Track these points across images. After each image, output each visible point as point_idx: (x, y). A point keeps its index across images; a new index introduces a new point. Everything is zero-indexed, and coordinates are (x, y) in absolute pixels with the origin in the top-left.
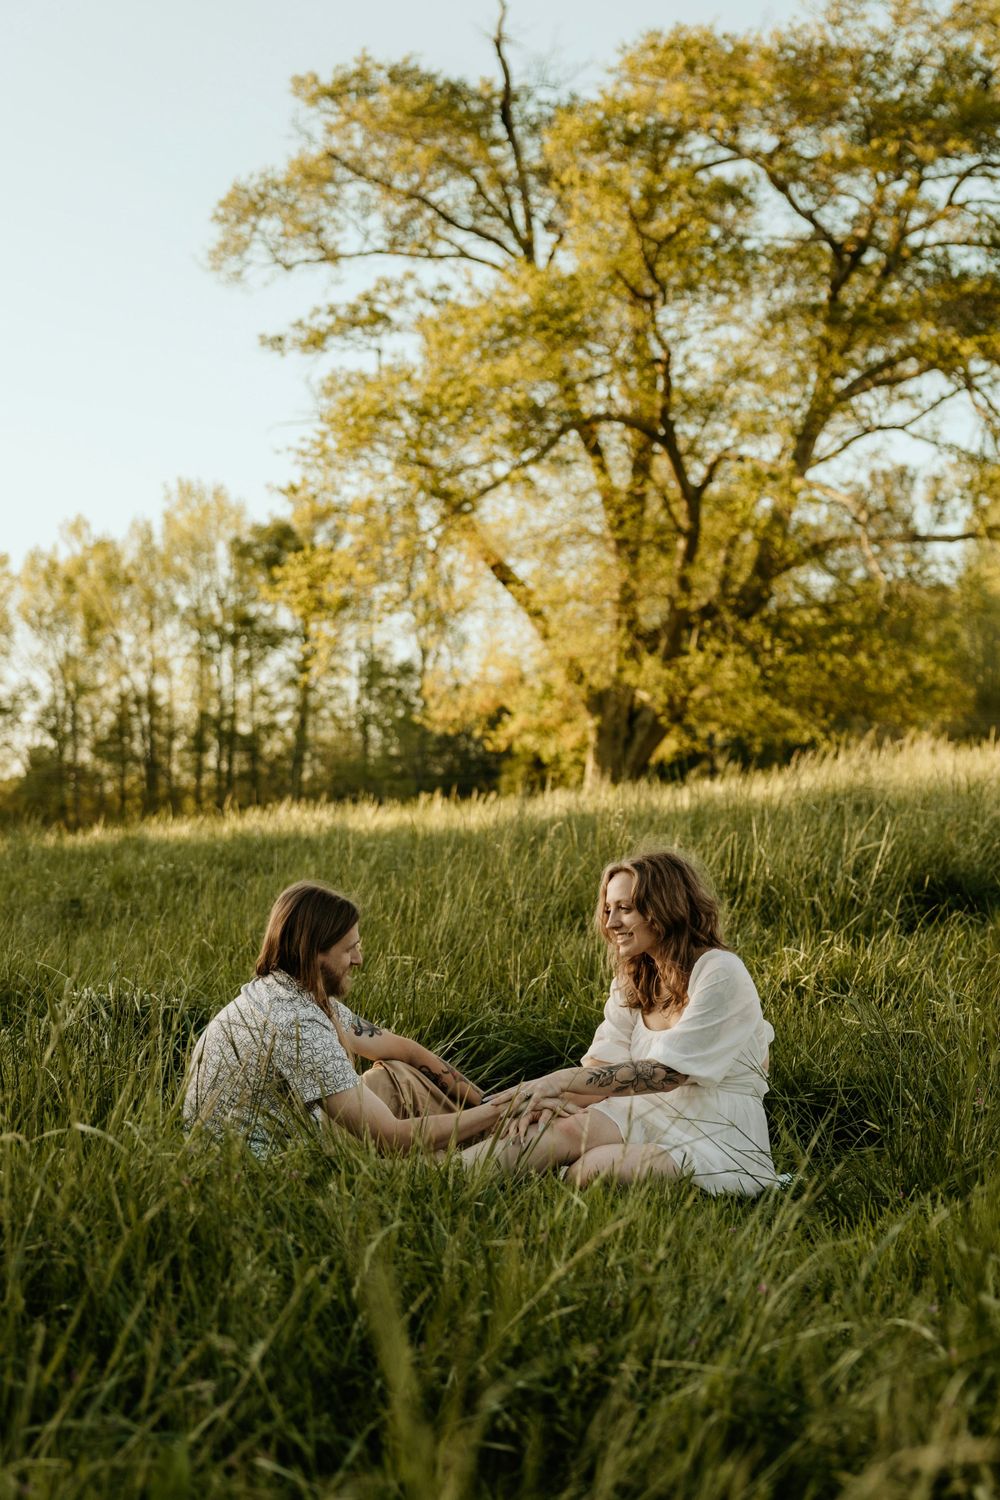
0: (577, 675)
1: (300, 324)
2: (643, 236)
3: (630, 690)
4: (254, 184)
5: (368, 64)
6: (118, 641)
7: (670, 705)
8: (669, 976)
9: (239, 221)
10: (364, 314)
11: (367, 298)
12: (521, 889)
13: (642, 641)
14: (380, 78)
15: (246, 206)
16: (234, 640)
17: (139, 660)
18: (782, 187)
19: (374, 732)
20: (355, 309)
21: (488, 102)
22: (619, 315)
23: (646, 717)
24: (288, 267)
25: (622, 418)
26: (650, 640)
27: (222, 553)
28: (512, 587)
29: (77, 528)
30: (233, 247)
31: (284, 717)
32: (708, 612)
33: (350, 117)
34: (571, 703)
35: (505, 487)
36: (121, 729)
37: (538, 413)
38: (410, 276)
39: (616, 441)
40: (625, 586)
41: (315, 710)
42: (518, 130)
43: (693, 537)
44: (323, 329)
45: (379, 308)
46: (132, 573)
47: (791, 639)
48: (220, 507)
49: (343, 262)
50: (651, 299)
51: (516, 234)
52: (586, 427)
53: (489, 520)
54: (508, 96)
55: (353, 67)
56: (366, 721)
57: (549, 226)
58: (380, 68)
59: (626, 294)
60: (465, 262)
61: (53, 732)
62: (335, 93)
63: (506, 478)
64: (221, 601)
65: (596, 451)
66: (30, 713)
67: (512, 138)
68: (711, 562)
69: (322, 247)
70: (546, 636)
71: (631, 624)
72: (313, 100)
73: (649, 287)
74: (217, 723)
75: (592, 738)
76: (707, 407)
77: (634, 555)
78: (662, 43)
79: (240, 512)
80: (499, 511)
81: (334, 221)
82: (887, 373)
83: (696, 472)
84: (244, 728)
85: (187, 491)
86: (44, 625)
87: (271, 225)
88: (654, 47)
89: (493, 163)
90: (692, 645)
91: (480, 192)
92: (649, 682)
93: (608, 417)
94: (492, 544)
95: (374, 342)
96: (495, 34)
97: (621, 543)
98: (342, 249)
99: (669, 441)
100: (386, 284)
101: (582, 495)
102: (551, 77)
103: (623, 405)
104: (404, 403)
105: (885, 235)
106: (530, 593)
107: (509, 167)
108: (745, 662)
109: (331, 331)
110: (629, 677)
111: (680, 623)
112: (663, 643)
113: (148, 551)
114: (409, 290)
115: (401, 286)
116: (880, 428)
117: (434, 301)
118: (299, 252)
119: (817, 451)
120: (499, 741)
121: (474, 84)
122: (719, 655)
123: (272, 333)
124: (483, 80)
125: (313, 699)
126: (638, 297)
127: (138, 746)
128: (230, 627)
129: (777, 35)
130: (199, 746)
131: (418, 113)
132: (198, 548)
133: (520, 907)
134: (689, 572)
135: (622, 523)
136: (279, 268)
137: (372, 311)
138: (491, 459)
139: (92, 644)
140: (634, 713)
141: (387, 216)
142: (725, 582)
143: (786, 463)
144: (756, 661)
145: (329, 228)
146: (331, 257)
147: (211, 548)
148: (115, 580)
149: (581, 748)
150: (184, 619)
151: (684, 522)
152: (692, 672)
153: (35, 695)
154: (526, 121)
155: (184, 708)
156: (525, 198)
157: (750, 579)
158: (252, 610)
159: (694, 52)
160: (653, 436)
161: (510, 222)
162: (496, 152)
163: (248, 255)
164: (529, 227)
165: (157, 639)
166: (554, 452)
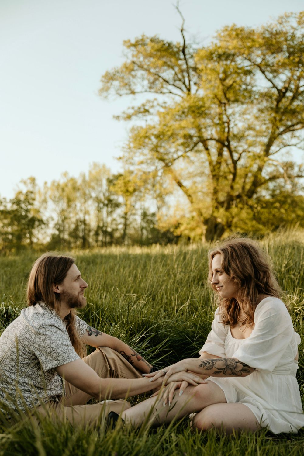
0: (201, 214)
1: (124, 113)
2: (223, 85)
3: (216, 218)
4: (111, 71)
5: (145, 37)
6: (76, 206)
7: (227, 222)
8: (245, 307)
9: (108, 82)
10: (142, 110)
11: (143, 105)
12: (179, 270)
13: (219, 204)
14: (148, 41)
15: (109, 78)
16: (107, 205)
17: (81, 210)
18: (263, 72)
19: (145, 232)
20: (139, 108)
21: (179, 48)
22: (215, 109)
23: (220, 226)
24: (121, 95)
25: (215, 140)
26: (221, 204)
27: (104, 182)
28: (182, 188)
29: (65, 174)
30: (105, 89)
31: (121, 227)
32: (239, 196)
33: (139, 52)
34: (198, 222)
35: (181, 159)
36: (76, 229)
37: (191, 137)
38: (156, 99)
39: (213, 146)
40: (215, 189)
41: (129, 225)
42: (187, 57)
43: (235, 175)
44: (130, 114)
45: (147, 108)
46: (80, 187)
47: (262, 205)
48: (104, 169)
49: (137, 94)
50: (225, 104)
51: (186, 86)
52: (204, 142)
53: (177, 169)
54: (184, 47)
55: (140, 38)
56: (142, 228)
57: (195, 84)
58: (148, 38)
59: (218, 102)
60: (171, 95)
61: (58, 230)
62: (135, 45)
63: (182, 156)
64: (104, 195)
65: (207, 149)
66: (52, 224)
67: (185, 59)
68: (239, 182)
69: (130, 89)
70: (192, 202)
71: (216, 199)
72: (129, 47)
73: (224, 101)
74: (102, 228)
75: (204, 232)
76: (240, 137)
77: (218, 179)
78: (229, 29)
79: (109, 171)
80: (180, 166)
81: (134, 83)
82: (292, 128)
83: (236, 156)
84: (109, 230)
85: (95, 165)
86: (56, 201)
87: (116, 83)
88: (227, 30)
89: (179, 66)
90: (234, 206)
91: (176, 74)
92: (221, 216)
93: (211, 139)
94: (177, 175)
95: (145, 118)
96: (181, 28)
97: (214, 176)
98: (136, 91)
99: (229, 147)
100: (149, 101)
101: (203, 162)
102: (197, 41)
103: (216, 136)
104: (153, 134)
105: (293, 86)
106: (188, 190)
107: (184, 67)
108: (250, 211)
109: (133, 114)
110: (216, 214)
111: (230, 199)
112: (225, 205)
113: (84, 181)
114: (155, 103)
115: (153, 102)
116: (289, 145)
117: (162, 106)
118: (124, 91)
119: (271, 151)
120: (178, 232)
121: (175, 43)
122: (241, 209)
123: (116, 115)
124: (178, 43)
125: (128, 222)
126: (221, 104)
127: (81, 234)
128: (106, 202)
129: (263, 28)
130: (97, 234)
131: (158, 50)
132: (98, 181)
133: (179, 276)
134: (233, 184)
135: (214, 170)
136: (118, 96)
137: (144, 109)
138: (178, 150)
139: (69, 206)
140: (216, 225)
141: (149, 80)
142: (243, 188)
143: (262, 153)
144: (252, 210)
145: (132, 85)
146: (133, 93)
147: (101, 180)
148: (75, 189)
149: (201, 235)
150: (94, 200)
151: (232, 170)
152: (234, 213)
153: (53, 219)
154: (190, 54)
155: (93, 224)
156: (189, 76)
157: (251, 187)
158: (112, 197)
159: (239, 32)
160: (223, 145)
161: (184, 83)
162: (180, 62)
163: (109, 92)
164: (190, 85)
165: (86, 205)
166: (196, 148)
